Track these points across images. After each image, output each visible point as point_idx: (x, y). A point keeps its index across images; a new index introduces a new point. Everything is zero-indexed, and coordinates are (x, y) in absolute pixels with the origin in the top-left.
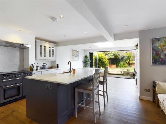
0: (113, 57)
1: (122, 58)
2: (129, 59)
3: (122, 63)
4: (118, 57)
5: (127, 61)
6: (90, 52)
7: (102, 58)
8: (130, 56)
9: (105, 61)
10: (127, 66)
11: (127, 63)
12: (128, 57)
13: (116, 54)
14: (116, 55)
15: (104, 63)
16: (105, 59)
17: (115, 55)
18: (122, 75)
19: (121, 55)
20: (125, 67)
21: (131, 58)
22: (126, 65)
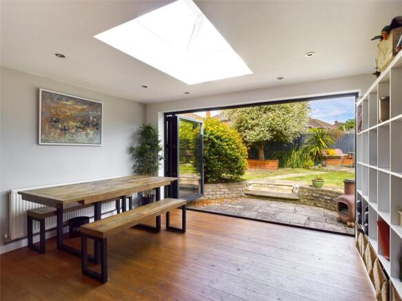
0: (268, 136)
1: (298, 141)
2: (319, 144)
3: (295, 156)
4: (284, 136)
5: (313, 150)
6: (166, 114)
7: (218, 138)
8: (322, 135)
9: (233, 149)
10: (313, 163)
11: (311, 154)
12: (316, 137)
13: (278, 128)
14: (278, 131)
15: (226, 155)
16: (230, 140)
17: (273, 130)
18: (295, 200)
19: (293, 130)
20: (307, 167)
21: (326, 141)
22: (311, 162)
